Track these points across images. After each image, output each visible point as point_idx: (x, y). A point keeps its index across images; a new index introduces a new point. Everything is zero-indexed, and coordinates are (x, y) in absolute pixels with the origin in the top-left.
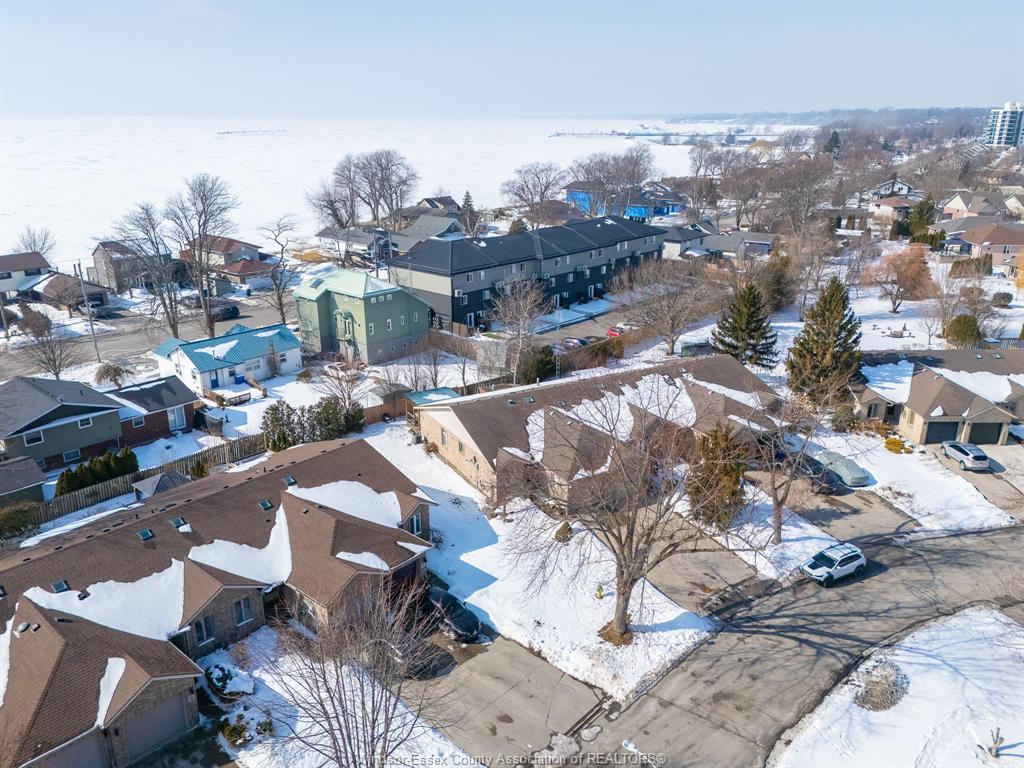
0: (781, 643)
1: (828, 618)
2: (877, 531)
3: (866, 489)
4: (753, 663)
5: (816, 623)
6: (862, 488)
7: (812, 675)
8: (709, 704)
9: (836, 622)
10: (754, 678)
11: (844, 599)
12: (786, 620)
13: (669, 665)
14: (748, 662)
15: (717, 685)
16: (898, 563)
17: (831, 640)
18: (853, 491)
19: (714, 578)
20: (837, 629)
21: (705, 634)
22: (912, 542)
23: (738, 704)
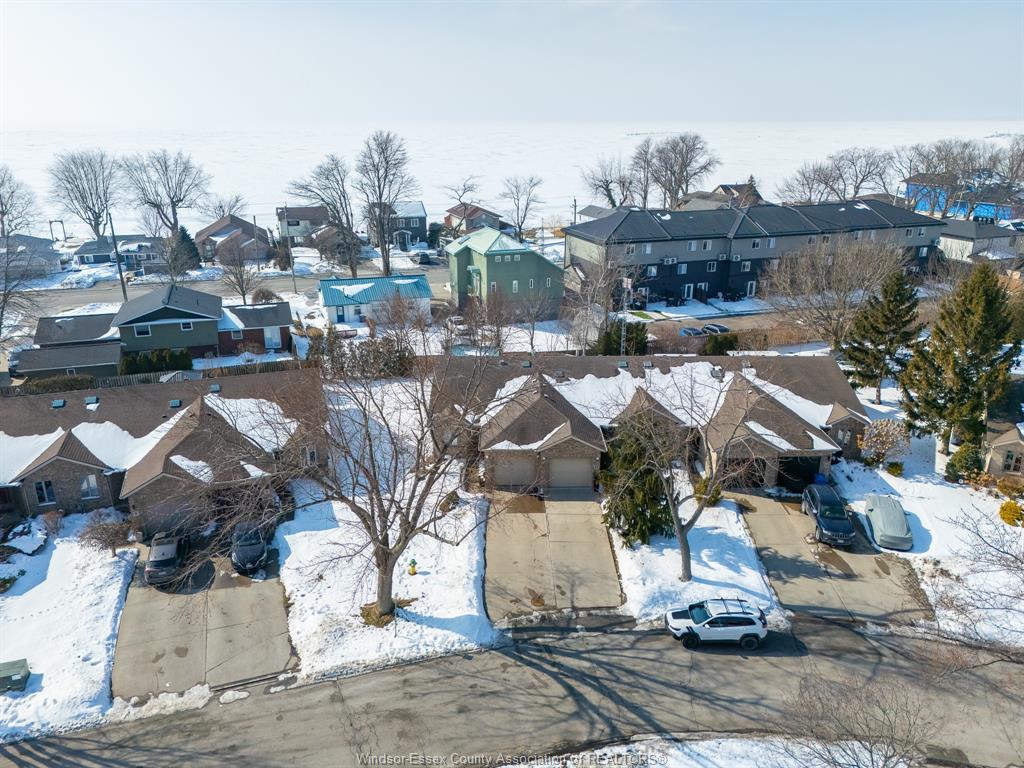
0: (546, 686)
1: (641, 680)
2: (849, 608)
3: (902, 555)
4: (483, 695)
5: (618, 681)
6: (896, 553)
7: (535, 734)
8: (378, 717)
9: (646, 689)
10: (462, 710)
11: (694, 667)
12: (587, 664)
13: (393, 661)
14: (478, 690)
15: (414, 701)
16: (833, 653)
17: (612, 705)
18: (878, 552)
19: (563, 593)
20: (638, 698)
21: (472, 646)
22: (892, 635)
23: (407, 728)
